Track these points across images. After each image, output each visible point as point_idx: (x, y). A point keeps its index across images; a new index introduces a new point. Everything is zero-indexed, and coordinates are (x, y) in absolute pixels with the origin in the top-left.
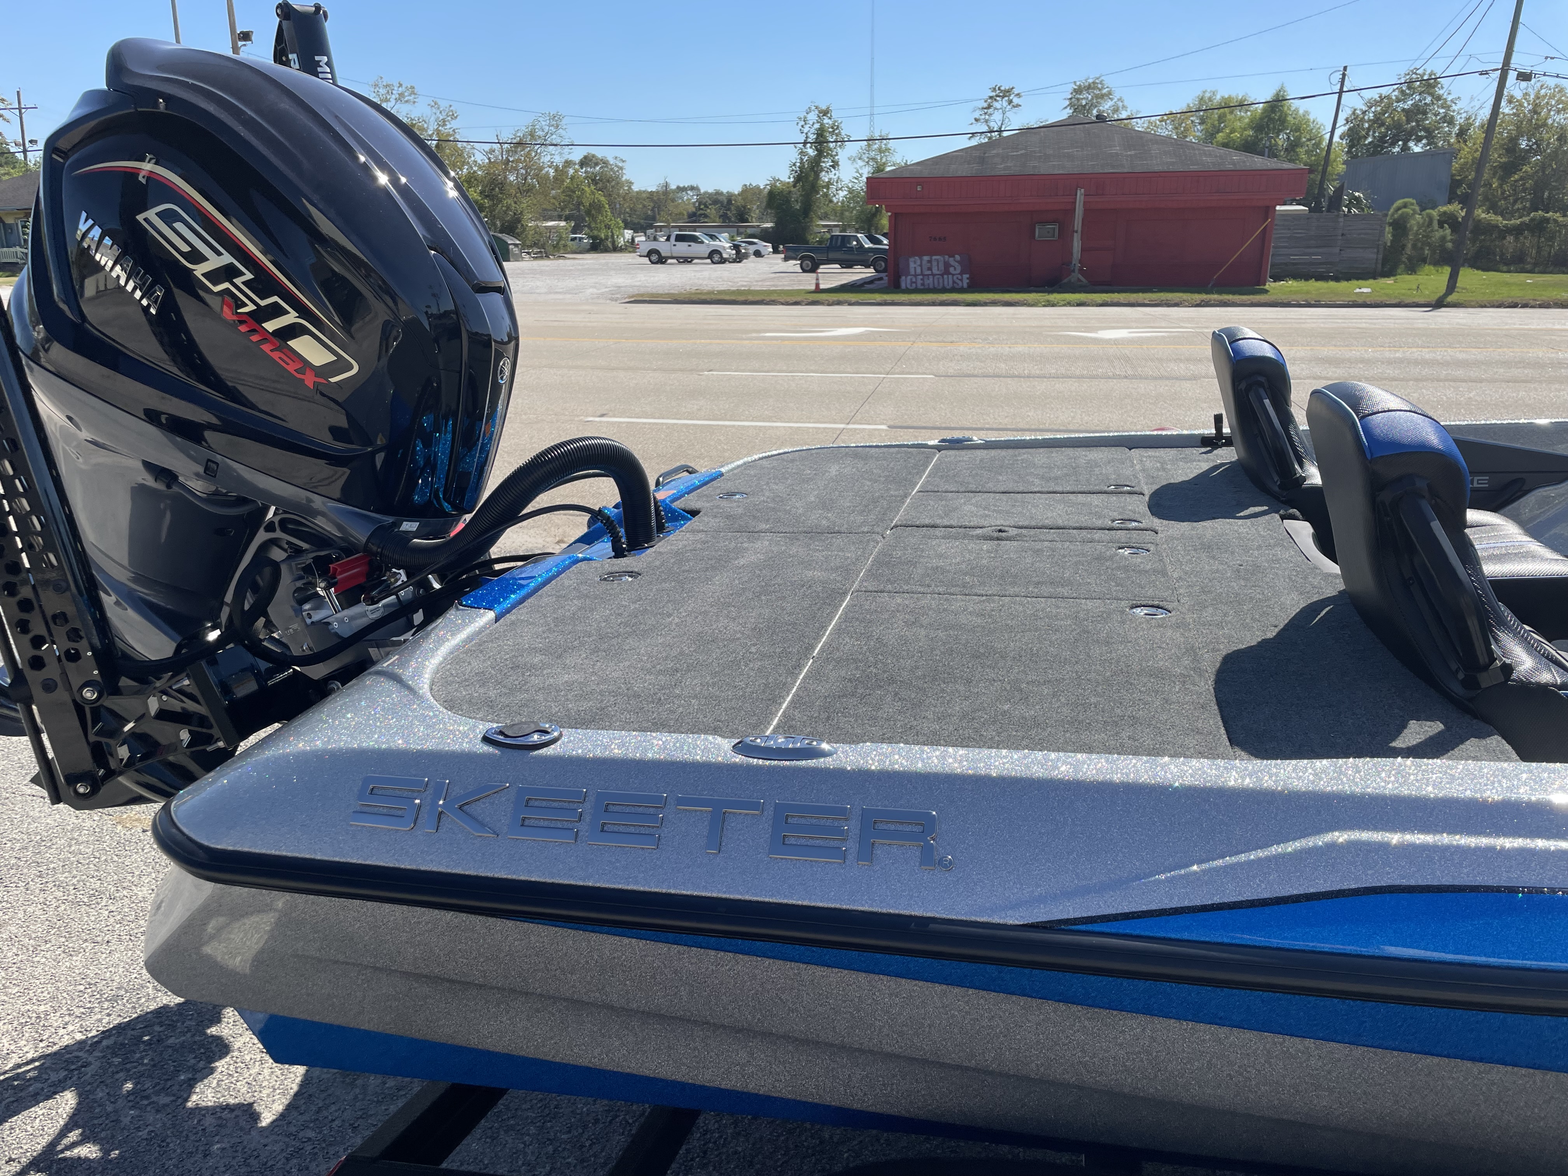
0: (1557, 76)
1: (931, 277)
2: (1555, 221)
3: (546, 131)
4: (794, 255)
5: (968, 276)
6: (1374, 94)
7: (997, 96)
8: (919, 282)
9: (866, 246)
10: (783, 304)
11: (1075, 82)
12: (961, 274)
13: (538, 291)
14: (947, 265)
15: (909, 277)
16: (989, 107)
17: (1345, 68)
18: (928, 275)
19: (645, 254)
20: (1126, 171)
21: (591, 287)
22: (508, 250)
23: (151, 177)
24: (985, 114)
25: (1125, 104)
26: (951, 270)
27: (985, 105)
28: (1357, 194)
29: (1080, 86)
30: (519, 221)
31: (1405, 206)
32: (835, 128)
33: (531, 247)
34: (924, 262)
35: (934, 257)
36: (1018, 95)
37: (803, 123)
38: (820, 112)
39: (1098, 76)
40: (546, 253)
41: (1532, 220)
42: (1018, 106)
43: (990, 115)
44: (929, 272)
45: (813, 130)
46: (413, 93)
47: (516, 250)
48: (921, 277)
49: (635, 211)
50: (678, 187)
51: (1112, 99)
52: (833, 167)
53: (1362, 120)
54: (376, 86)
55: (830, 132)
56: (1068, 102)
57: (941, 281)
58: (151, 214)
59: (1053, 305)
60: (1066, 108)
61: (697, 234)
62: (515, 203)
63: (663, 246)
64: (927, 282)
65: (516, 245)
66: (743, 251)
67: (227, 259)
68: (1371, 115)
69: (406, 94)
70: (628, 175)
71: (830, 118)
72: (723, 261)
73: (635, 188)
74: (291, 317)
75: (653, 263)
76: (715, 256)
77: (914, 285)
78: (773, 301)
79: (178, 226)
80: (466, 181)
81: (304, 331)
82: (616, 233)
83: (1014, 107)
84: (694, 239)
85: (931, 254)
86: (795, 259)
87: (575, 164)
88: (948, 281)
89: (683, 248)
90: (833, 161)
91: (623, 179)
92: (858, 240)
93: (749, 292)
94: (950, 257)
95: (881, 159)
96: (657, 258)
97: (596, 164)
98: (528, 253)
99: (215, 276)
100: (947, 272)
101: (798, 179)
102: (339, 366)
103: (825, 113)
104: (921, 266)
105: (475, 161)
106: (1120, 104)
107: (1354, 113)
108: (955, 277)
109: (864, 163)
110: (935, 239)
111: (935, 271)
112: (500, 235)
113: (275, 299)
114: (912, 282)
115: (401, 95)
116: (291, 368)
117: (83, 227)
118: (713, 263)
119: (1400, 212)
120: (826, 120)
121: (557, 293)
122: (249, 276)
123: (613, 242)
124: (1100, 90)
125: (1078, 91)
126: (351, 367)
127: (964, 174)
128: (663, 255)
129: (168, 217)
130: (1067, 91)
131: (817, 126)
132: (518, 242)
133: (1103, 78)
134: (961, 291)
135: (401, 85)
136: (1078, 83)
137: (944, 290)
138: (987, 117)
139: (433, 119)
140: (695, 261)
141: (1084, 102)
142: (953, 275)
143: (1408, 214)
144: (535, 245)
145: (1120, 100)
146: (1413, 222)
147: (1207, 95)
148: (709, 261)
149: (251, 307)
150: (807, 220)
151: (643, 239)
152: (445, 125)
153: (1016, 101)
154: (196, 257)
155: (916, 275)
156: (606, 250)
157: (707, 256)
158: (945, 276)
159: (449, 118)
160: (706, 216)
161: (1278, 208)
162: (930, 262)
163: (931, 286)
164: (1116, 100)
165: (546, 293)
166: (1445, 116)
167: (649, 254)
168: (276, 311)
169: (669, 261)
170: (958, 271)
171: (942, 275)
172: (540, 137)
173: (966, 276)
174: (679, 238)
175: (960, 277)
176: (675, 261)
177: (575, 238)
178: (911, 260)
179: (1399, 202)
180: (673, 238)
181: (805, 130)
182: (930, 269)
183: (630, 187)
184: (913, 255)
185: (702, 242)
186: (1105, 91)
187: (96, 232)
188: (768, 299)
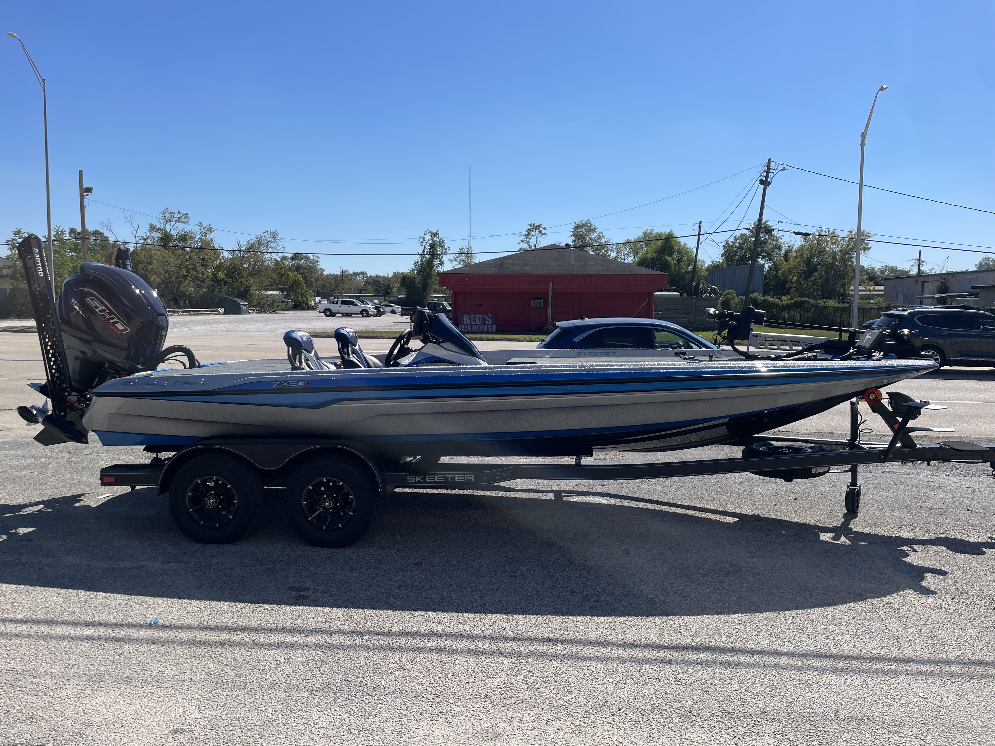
0: (785, 231)
1: (475, 326)
2: (808, 302)
3: (268, 240)
4: (407, 313)
5: (495, 325)
6: (738, 234)
7: (533, 229)
8: (469, 328)
9: (448, 309)
10: (388, 338)
11: (575, 223)
12: (492, 324)
13: (251, 330)
14: (484, 320)
15: (463, 326)
16: (528, 234)
17: (700, 223)
18: (474, 325)
19: (323, 311)
20: (575, 273)
21: (283, 329)
22: (240, 308)
23: (88, 291)
24: (527, 238)
25: (604, 235)
26: (487, 322)
27: (527, 233)
28: (714, 287)
29: (578, 225)
30: (248, 291)
31: (729, 294)
32: (441, 243)
33: (254, 306)
34: (471, 318)
35: (477, 315)
36: (545, 229)
37: (422, 240)
38: (432, 234)
39: (587, 219)
40: (264, 309)
41: (796, 301)
42: (545, 234)
43: (530, 238)
44: (475, 323)
45: (428, 244)
46: (187, 217)
47: (245, 308)
48: (470, 325)
49: (325, 286)
50: (354, 273)
51: (596, 232)
52: (440, 264)
53: (732, 246)
54: (164, 213)
55: (438, 245)
56: (572, 233)
57: (481, 328)
58: (88, 299)
59: (533, 341)
60: (571, 236)
61: (354, 300)
62: (247, 281)
63: (334, 308)
64: (473, 328)
65: (245, 305)
66: (382, 310)
67: (104, 308)
68: (737, 244)
69: (182, 218)
70: (321, 265)
71: (438, 238)
72: (369, 316)
73: (325, 273)
74: (116, 320)
75: (327, 316)
76: (365, 313)
77: (466, 330)
78: (382, 337)
79: (94, 301)
80: (217, 268)
81: (119, 322)
82: (310, 298)
83: (543, 234)
84: (353, 303)
85: (475, 313)
86: (408, 315)
87: (288, 259)
88: (485, 328)
89: (345, 308)
90: (440, 261)
91: (318, 268)
92: (443, 305)
93: (373, 332)
94: (486, 315)
95: (468, 261)
96: (329, 313)
97: (302, 259)
98: (253, 310)
99: (101, 311)
100: (484, 323)
101: (419, 272)
102: (126, 330)
103: (435, 234)
104: (470, 319)
105: (223, 257)
106: (601, 235)
107: (727, 243)
108: (488, 326)
109: (457, 263)
110: (477, 306)
111: (477, 323)
112: (235, 299)
113: (113, 316)
114: (465, 328)
115: (180, 218)
116: (115, 330)
117: (73, 301)
118: (363, 317)
119: (726, 297)
120: (435, 239)
121: (262, 331)
122: (108, 311)
123: (307, 304)
124: (589, 227)
125: (577, 227)
126: (128, 330)
127: (491, 273)
128: (333, 312)
129: (92, 300)
130: (571, 228)
131: (431, 242)
132: (246, 303)
133: (590, 220)
134: (492, 333)
135: (179, 213)
136: (577, 223)
137: (483, 333)
138: (528, 240)
139: (199, 232)
140: (353, 315)
141: (581, 233)
142: (488, 325)
143: (730, 298)
144: (258, 305)
145: (601, 232)
146: (732, 302)
147: (649, 232)
148: (360, 315)
149: (108, 317)
150: (425, 293)
151: (326, 302)
152: (205, 236)
153: (543, 231)
154: (97, 307)
155: (467, 325)
156: (303, 309)
157: (359, 313)
158: (483, 325)
159: (209, 232)
160: (365, 290)
161: (656, 293)
162: (475, 317)
163: (476, 330)
164: (598, 232)
165: (255, 332)
166: (776, 245)
167: (325, 312)
168: (113, 318)
169: (337, 315)
170: (490, 323)
171: (482, 325)
172: (264, 244)
173: (494, 326)
174: (343, 303)
175: (491, 326)
176: (341, 315)
177: (284, 301)
178: (465, 316)
179: (726, 292)
180: (339, 303)
181: (424, 244)
182: (475, 321)
183: (322, 272)
184: (466, 314)
185: (357, 305)
186: (592, 227)
187: (76, 302)
188: (379, 335)
